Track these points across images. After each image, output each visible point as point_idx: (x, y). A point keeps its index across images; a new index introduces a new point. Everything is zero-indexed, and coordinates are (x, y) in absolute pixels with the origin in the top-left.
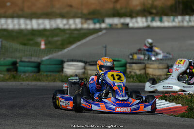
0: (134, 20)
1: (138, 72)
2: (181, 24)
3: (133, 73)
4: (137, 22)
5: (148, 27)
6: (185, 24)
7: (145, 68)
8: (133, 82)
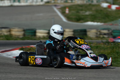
0: (3, 2)
1: (6, 34)
2: (32, 4)
3: (2, 34)
4: (4, 3)
5: (11, 6)
6: (34, 4)
7: (10, 31)
8: (2, 40)
